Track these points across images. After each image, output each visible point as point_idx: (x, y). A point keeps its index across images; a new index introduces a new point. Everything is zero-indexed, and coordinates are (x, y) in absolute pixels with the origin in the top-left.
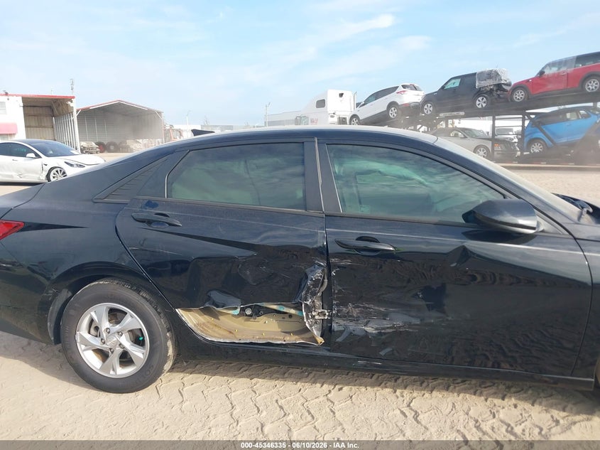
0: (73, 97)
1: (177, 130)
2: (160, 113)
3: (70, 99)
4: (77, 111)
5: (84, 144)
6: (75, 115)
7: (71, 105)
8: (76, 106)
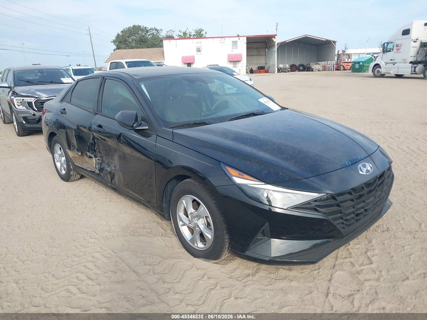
0: (276, 35)
1: (347, 54)
2: (334, 42)
3: (274, 36)
4: (278, 44)
5: (281, 66)
6: (276, 47)
7: (275, 40)
8: (277, 40)
